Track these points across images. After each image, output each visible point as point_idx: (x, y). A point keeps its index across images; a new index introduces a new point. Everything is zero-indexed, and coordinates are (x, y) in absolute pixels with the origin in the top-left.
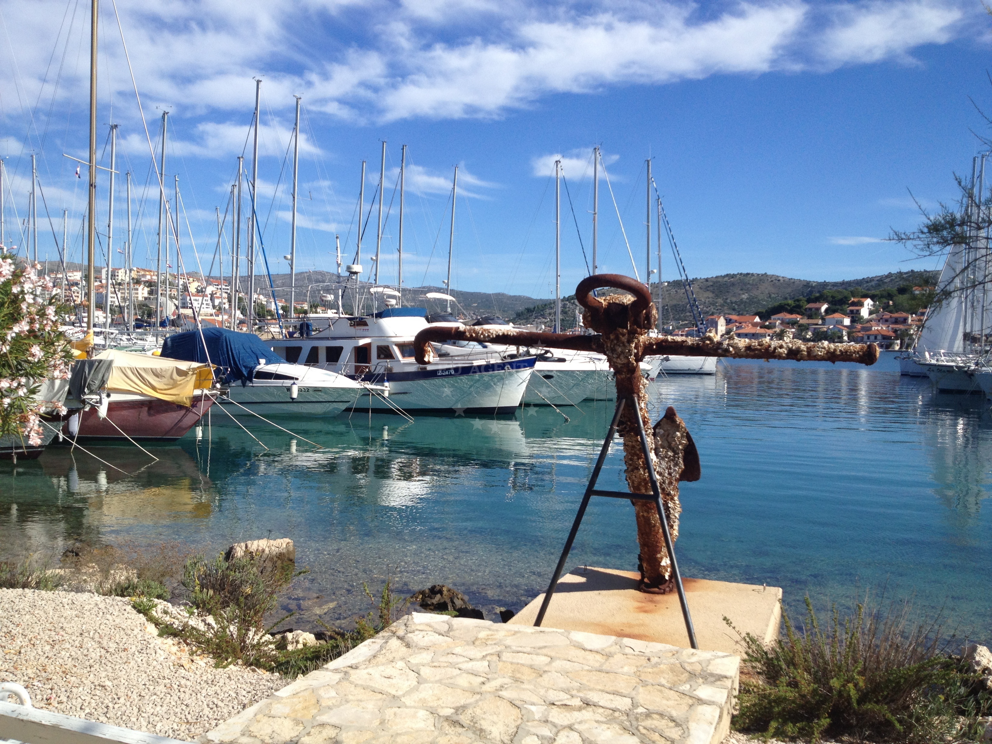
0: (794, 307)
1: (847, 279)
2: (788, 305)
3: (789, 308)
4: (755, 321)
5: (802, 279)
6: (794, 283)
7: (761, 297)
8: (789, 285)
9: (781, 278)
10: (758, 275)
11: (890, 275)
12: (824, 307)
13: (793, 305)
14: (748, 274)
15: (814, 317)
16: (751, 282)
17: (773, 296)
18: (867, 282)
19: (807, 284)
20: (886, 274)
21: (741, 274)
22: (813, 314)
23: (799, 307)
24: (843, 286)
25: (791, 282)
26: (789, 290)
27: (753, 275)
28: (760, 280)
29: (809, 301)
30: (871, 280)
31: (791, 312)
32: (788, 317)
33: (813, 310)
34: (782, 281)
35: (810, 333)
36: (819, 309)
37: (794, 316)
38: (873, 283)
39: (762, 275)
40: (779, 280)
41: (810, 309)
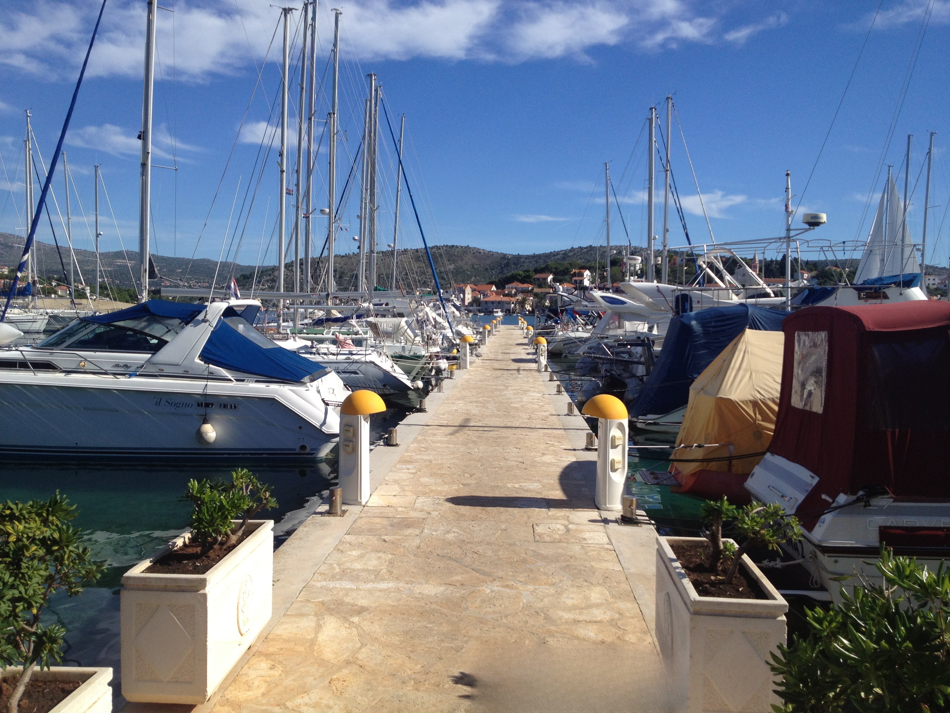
0: (524, 277)
1: (537, 253)
2: (519, 275)
3: (520, 278)
4: (492, 289)
5: (499, 252)
6: (493, 255)
7: (465, 267)
8: (488, 257)
9: (481, 251)
10: (462, 247)
11: (572, 249)
12: (550, 277)
13: (523, 275)
14: (453, 246)
15: (543, 285)
16: (456, 253)
17: (475, 266)
18: (554, 256)
19: (504, 257)
20: (569, 249)
21: (447, 246)
22: (542, 284)
23: (529, 277)
24: (535, 259)
25: (490, 255)
26: (488, 262)
27: (457, 247)
28: (464, 252)
29: (536, 271)
30: (558, 253)
31: (523, 282)
32: (521, 286)
33: (541, 279)
34: (482, 253)
35: (548, 301)
36: (546, 279)
37: (525, 285)
38: (559, 256)
39: (465, 247)
40: (480, 253)
41: (538, 279)
